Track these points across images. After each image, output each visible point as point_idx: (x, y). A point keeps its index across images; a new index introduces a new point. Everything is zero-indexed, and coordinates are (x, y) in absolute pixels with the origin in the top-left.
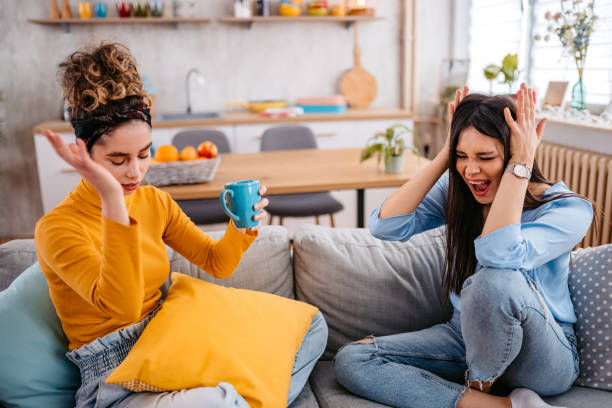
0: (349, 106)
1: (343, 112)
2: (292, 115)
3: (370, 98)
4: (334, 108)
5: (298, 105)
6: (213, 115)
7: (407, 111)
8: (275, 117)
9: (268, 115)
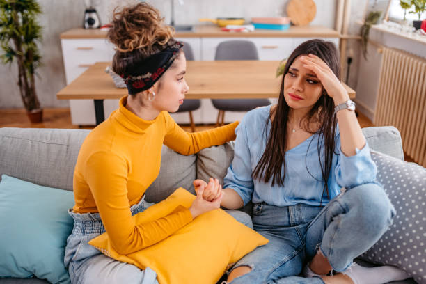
0: (292, 24)
1: (286, 30)
2: (246, 31)
3: (310, 19)
4: (278, 26)
5: (252, 23)
6: (189, 28)
7: (338, 32)
8: (232, 32)
9: (228, 30)
